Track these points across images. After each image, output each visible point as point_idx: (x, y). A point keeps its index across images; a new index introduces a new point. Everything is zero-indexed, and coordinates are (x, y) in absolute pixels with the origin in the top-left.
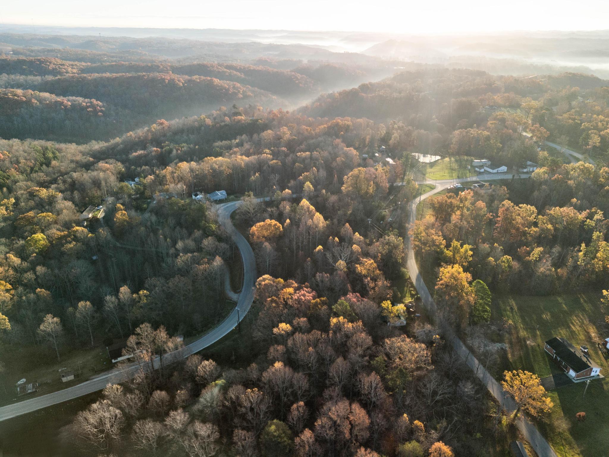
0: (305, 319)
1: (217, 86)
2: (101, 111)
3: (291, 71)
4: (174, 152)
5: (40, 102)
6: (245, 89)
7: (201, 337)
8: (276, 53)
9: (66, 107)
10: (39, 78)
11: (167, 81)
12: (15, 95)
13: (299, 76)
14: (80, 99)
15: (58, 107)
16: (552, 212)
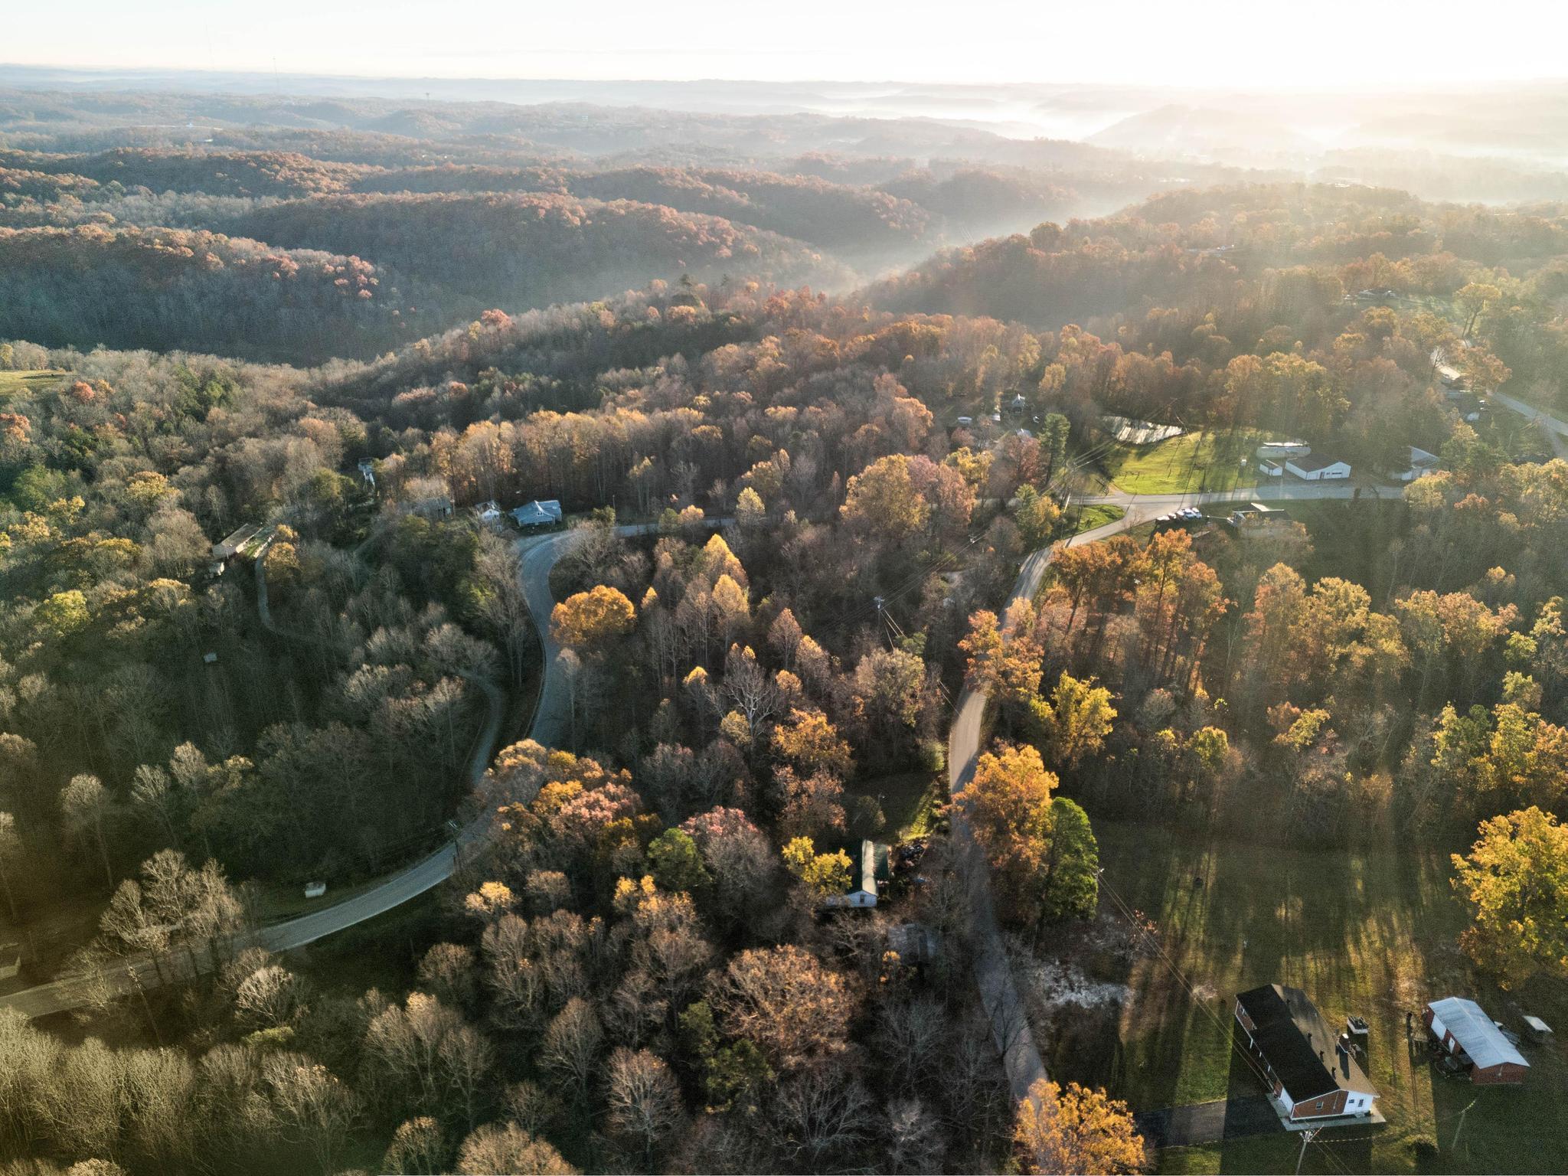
0: (559, 875)
1: (670, 226)
2: (369, 286)
3: (877, 189)
4: (497, 393)
5: (228, 263)
6: (740, 235)
7: (367, 890)
8: (854, 141)
9: (284, 274)
10: (246, 203)
11: (542, 212)
12: (171, 243)
13: (892, 201)
14: (323, 256)
15: (267, 275)
16: (1409, 605)
